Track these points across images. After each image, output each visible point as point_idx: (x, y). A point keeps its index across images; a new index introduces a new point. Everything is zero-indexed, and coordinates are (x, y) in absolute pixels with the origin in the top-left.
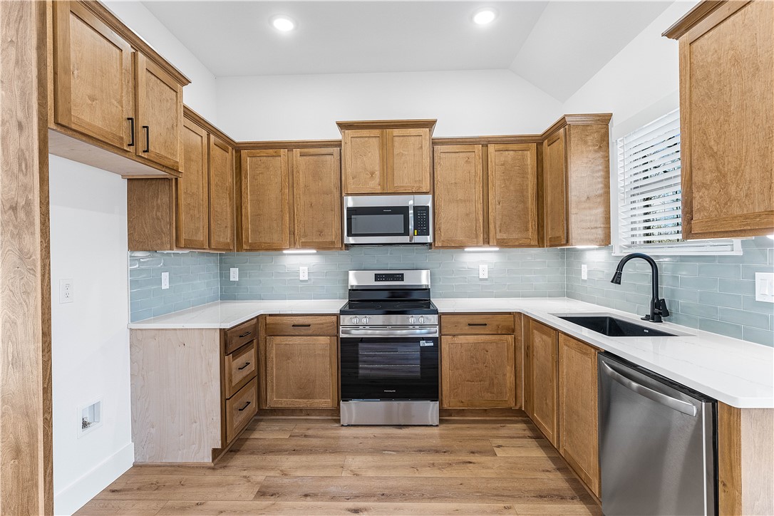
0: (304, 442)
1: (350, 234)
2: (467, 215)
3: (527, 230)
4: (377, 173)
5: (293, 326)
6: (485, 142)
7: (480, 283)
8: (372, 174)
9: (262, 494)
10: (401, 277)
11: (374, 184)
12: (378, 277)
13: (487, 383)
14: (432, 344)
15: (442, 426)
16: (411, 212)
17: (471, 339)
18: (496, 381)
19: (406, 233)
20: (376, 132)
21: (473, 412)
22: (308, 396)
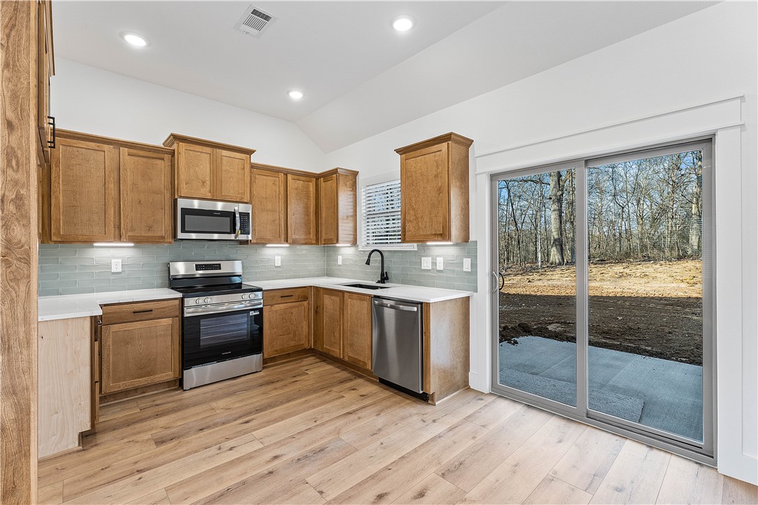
0: (160, 408)
1: (183, 231)
2: (274, 221)
3: (310, 233)
4: (208, 182)
5: (134, 312)
6: (286, 172)
7: (276, 269)
8: (204, 182)
9: (160, 442)
10: (219, 267)
11: (205, 191)
12: (198, 267)
13: (292, 335)
14: (258, 313)
15: (264, 370)
16: (237, 215)
17: (282, 306)
18: (297, 333)
19: (233, 231)
20: (208, 150)
21: (281, 357)
22: (149, 374)
